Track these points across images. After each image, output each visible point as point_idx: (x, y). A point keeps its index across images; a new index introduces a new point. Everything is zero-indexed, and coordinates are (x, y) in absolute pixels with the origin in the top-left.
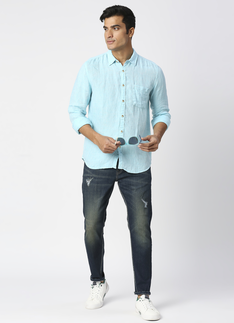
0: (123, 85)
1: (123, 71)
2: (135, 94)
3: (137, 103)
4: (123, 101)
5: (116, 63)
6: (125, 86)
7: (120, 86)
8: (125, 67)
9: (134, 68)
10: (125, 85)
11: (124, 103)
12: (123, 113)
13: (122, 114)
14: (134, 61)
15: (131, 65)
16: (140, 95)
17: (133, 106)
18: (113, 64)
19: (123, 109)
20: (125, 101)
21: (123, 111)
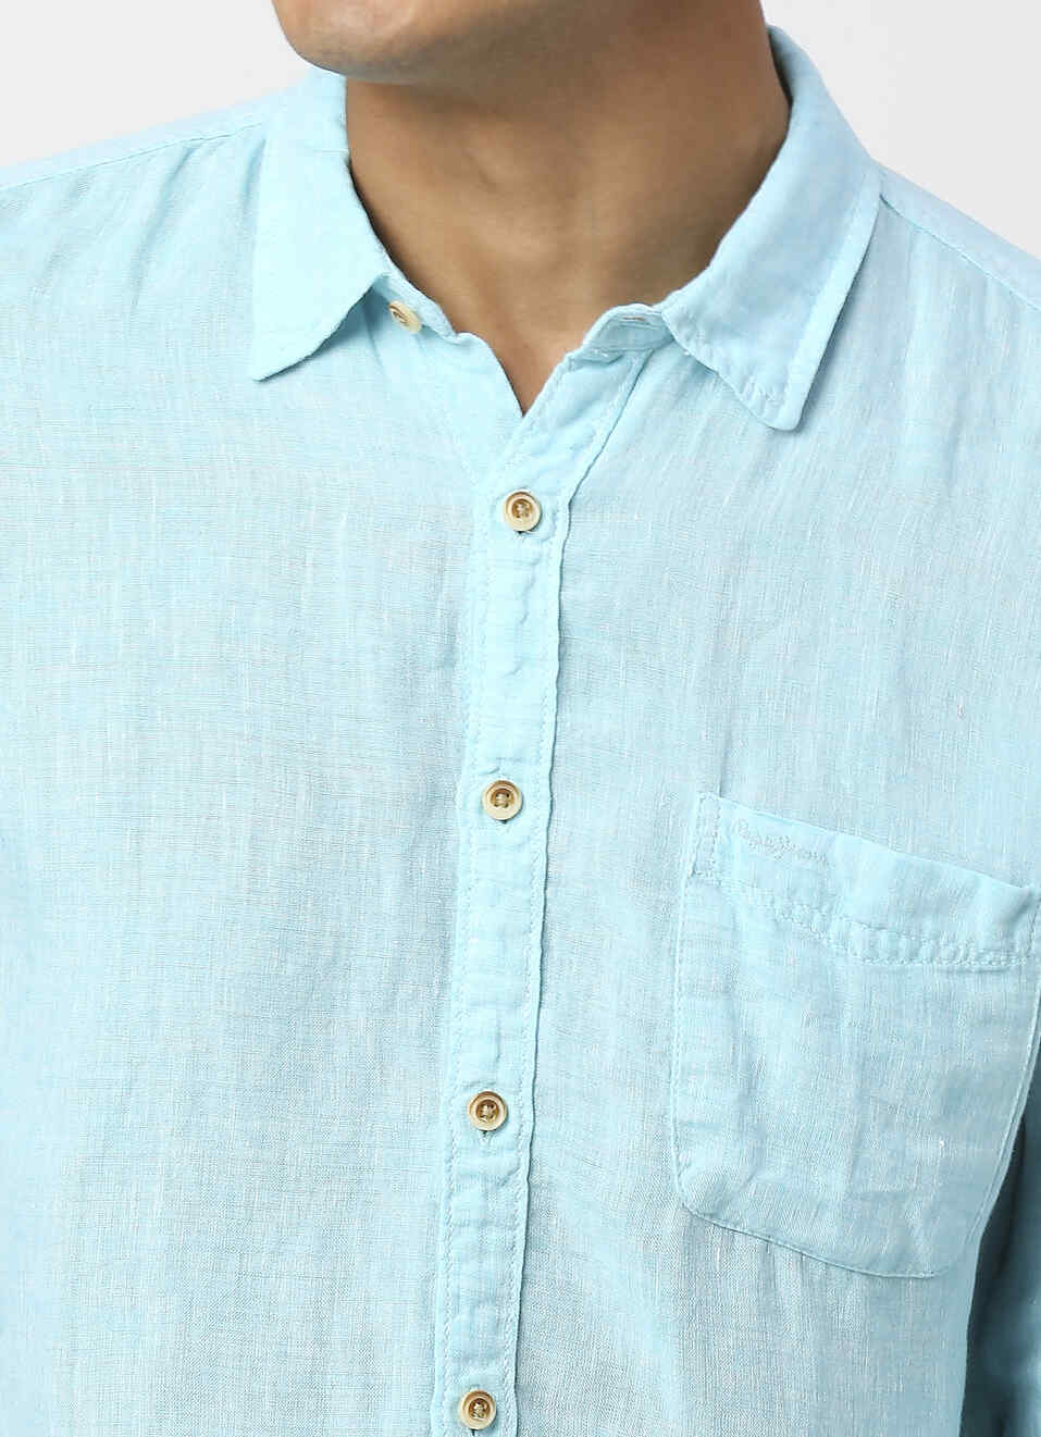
0: (503, 792)
1: (520, 504)
2: (728, 991)
3: (758, 1159)
4: (488, 1105)
5: (395, 347)
6: (535, 812)
7: (432, 800)
8: (576, 431)
9: (762, 468)
10: (531, 782)
11: (506, 1160)
12: (492, 1355)
13: (474, 1375)
14: (772, 331)
15: (709, 400)
16: (827, 1013)
17: (671, 1223)
18: (338, 358)
19: (490, 1263)
20: (516, 1102)
21: (485, 1313)
